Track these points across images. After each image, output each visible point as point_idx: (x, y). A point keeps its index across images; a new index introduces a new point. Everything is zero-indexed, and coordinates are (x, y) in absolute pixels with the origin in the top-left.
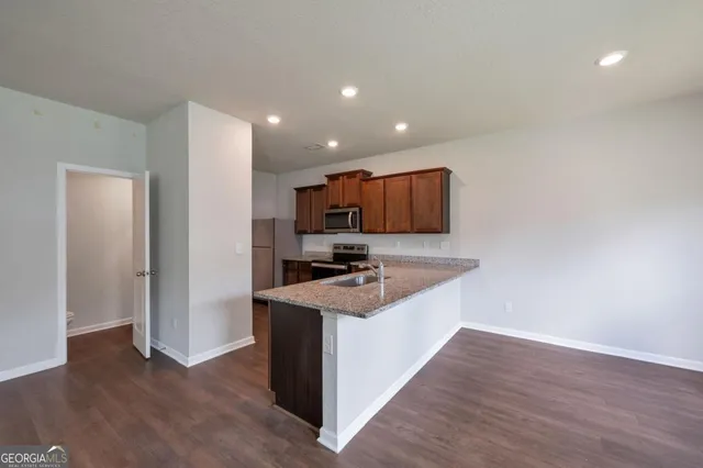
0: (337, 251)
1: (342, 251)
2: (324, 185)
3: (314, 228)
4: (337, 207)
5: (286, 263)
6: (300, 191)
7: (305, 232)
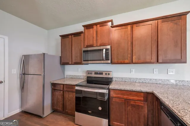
0: (90, 75)
1: (93, 75)
2: (81, 32)
3: (74, 61)
4: (92, 46)
5: (54, 85)
6: (63, 37)
7: (68, 64)
